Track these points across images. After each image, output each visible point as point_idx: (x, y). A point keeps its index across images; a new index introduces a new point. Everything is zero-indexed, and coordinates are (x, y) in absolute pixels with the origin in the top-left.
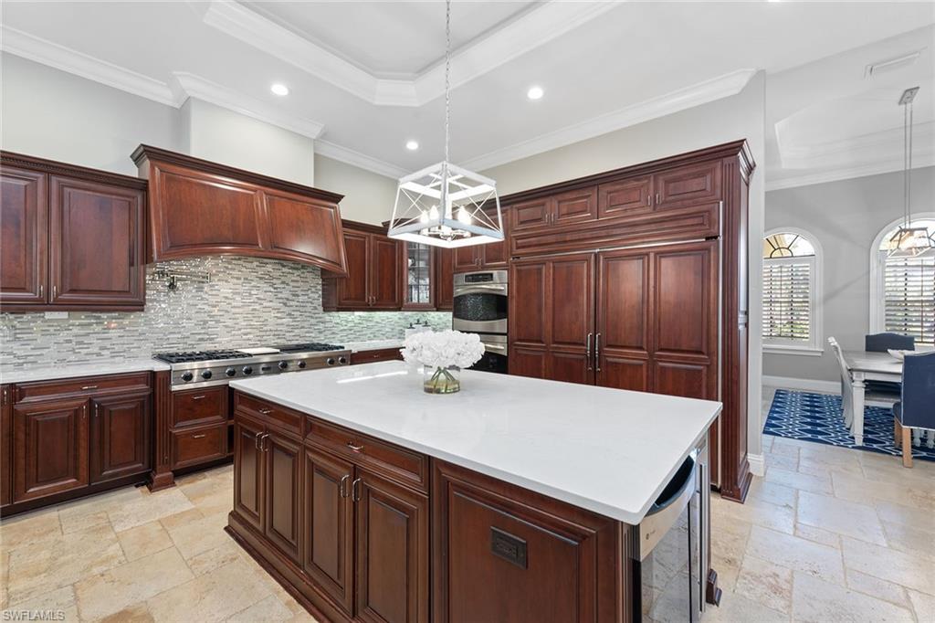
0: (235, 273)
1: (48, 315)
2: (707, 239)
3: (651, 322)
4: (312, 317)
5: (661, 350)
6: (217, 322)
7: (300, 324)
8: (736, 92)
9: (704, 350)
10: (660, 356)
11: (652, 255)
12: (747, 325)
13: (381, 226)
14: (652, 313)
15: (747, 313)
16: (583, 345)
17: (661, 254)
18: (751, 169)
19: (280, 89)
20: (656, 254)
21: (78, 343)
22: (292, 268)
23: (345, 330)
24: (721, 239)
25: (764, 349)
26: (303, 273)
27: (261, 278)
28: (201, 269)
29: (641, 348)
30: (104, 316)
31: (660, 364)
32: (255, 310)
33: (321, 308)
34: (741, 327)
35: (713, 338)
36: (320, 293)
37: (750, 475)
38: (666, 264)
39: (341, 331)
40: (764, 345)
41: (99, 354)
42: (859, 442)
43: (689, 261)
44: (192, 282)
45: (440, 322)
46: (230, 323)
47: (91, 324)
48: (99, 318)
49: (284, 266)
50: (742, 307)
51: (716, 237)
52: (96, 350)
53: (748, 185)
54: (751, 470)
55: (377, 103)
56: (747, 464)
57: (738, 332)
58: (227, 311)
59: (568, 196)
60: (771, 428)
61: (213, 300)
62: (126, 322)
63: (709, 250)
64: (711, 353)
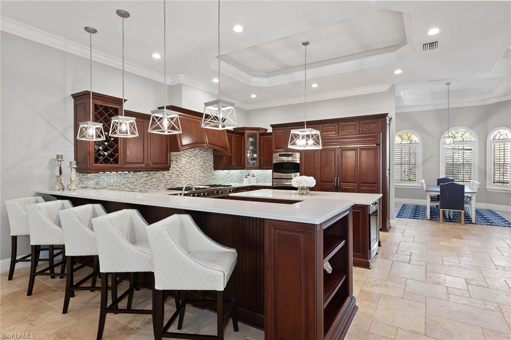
0: (186, 154)
1: (138, 173)
2: (377, 145)
3: (358, 174)
4: (210, 173)
5: (362, 183)
7: (207, 176)
8: (385, 90)
9: (376, 182)
10: (361, 185)
11: (359, 150)
12: (389, 174)
13: (233, 130)
14: (358, 171)
15: (389, 170)
16: (333, 182)
17: (362, 149)
18: (390, 119)
19: (216, 81)
20: (360, 149)
21: (145, 184)
22: (204, 151)
24: (381, 145)
25: (395, 186)
26: (207, 153)
27: (194, 156)
29: (355, 183)
30: (152, 173)
31: (362, 188)
32: (192, 170)
33: (213, 169)
34: (388, 175)
35: (379, 178)
36: (213, 161)
37: (390, 227)
38: (363, 152)
40: (395, 184)
42: (429, 218)
43: (371, 152)
45: (258, 174)
46: (185, 175)
47: (148, 176)
48: (150, 174)
49: (201, 150)
50: (388, 168)
51: (380, 145)
52: (149, 187)
53: (389, 125)
54: (391, 225)
55: (251, 85)
56: (390, 223)
57: (386, 176)
58: (184, 171)
59: (326, 125)
60: (399, 216)
61: (180, 165)
63: (377, 148)
64: (378, 184)
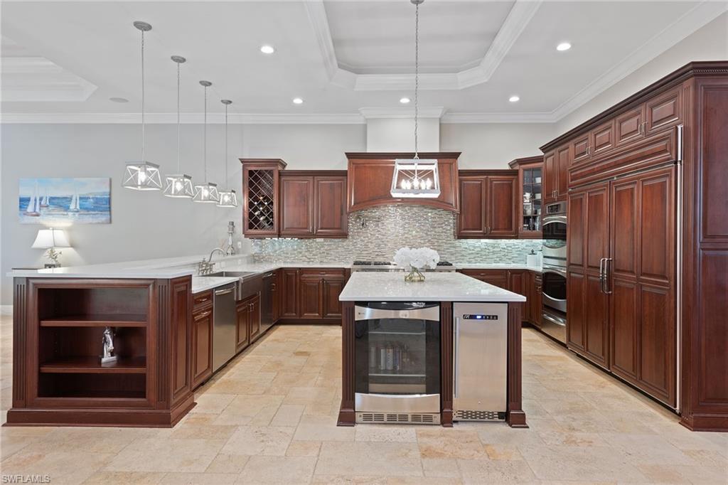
3: (638, 248)
4: (446, 243)
6: (386, 245)
9: (667, 275)
10: (642, 281)
14: (637, 241)
19: (405, 100)
21: (327, 254)
23: (472, 253)
26: (439, 211)
28: (377, 213)
31: (644, 288)
32: (406, 237)
33: (453, 237)
35: (671, 263)
36: (452, 225)
39: (469, 254)
41: (335, 260)
44: (373, 221)
47: (331, 244)
61: (383, 232)
62: (345, 244)
64: (671, 278)
